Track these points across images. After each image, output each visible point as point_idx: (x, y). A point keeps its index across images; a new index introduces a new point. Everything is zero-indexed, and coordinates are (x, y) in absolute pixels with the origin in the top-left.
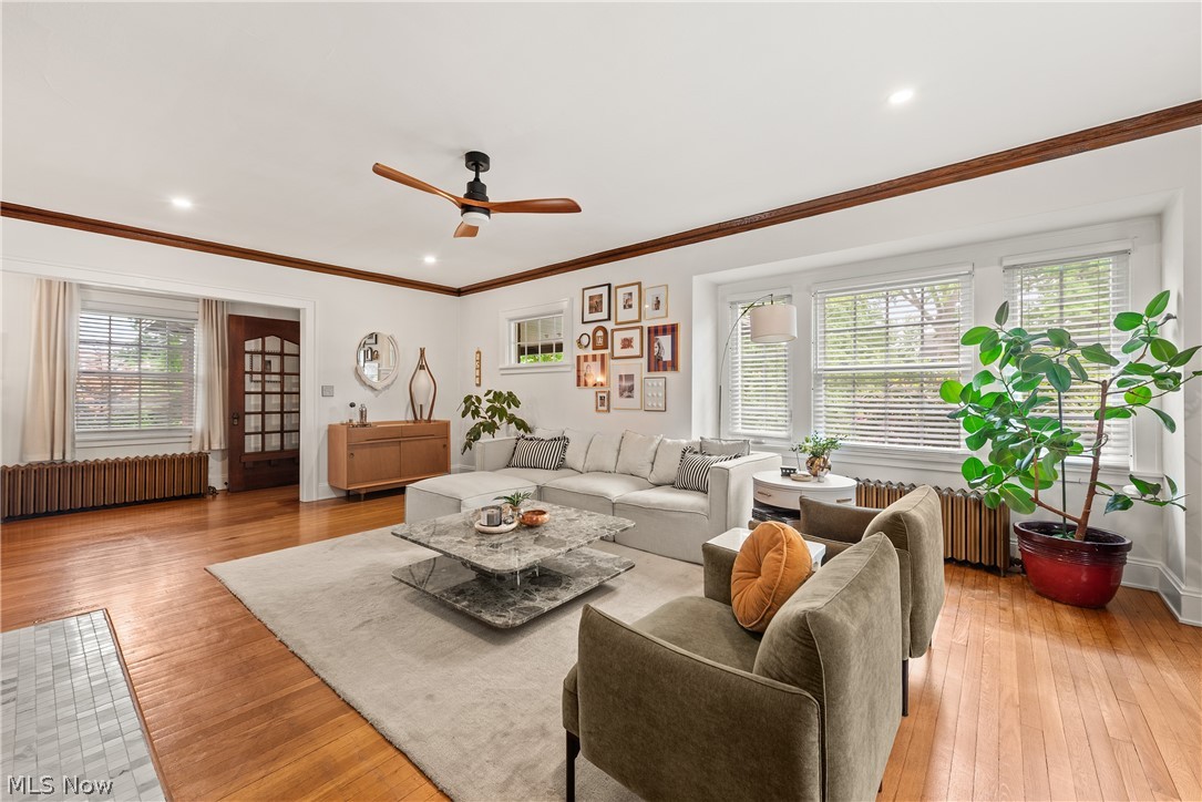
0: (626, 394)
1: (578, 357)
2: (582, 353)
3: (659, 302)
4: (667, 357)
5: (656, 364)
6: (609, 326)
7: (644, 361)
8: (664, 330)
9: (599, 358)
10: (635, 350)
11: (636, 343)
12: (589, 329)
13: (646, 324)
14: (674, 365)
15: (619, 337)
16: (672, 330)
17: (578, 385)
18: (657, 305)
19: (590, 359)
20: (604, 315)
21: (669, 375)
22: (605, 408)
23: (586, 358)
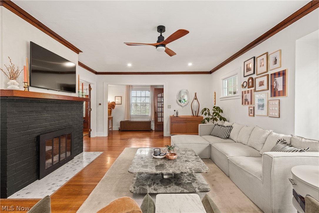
0: (261, 108)
1: (242, 92)
2: (244, 90)
3: (276, 60)
4: (280, 88)
5: (274, 93)
6: (254, 76)
7: (269, 91)
8: (279, 74)
9: (250, 92)
10: (265, 87)
11: (265, 83)
12: (246, 79)
13: (270, 73)
14: (283, 93)
15: (258, 81)
16: (283, 74)
17: (242, 104)
18: (275, 62)
19: (247, 92)
20: (252, 72)
21: (281, 98)
22: (252, 115)
23: (245, 92)
